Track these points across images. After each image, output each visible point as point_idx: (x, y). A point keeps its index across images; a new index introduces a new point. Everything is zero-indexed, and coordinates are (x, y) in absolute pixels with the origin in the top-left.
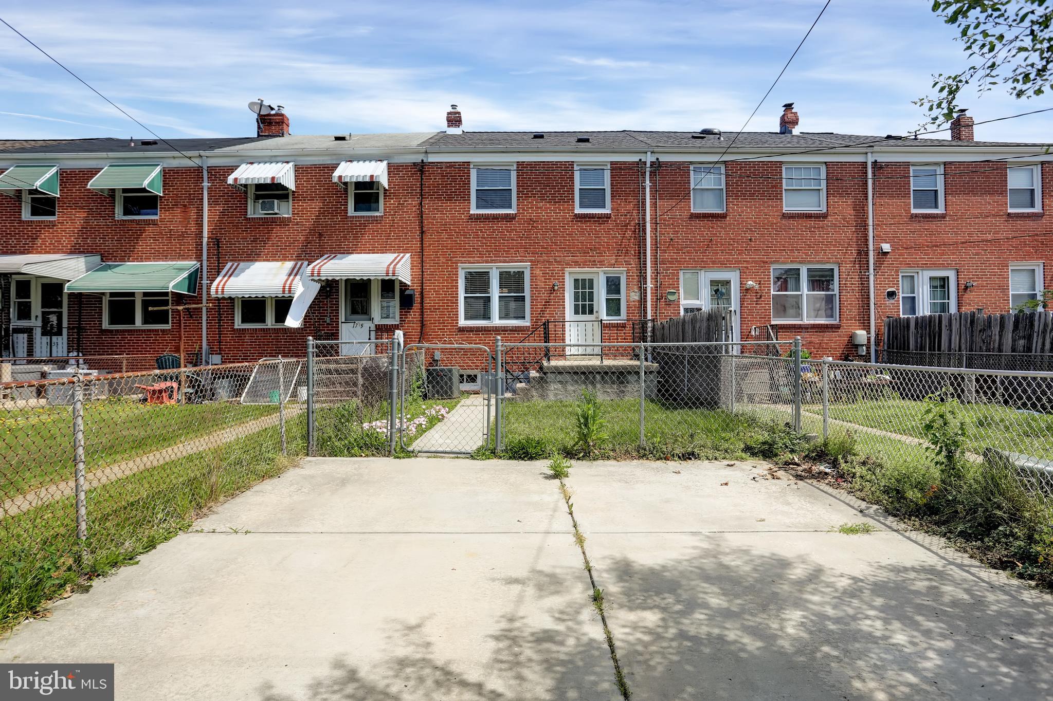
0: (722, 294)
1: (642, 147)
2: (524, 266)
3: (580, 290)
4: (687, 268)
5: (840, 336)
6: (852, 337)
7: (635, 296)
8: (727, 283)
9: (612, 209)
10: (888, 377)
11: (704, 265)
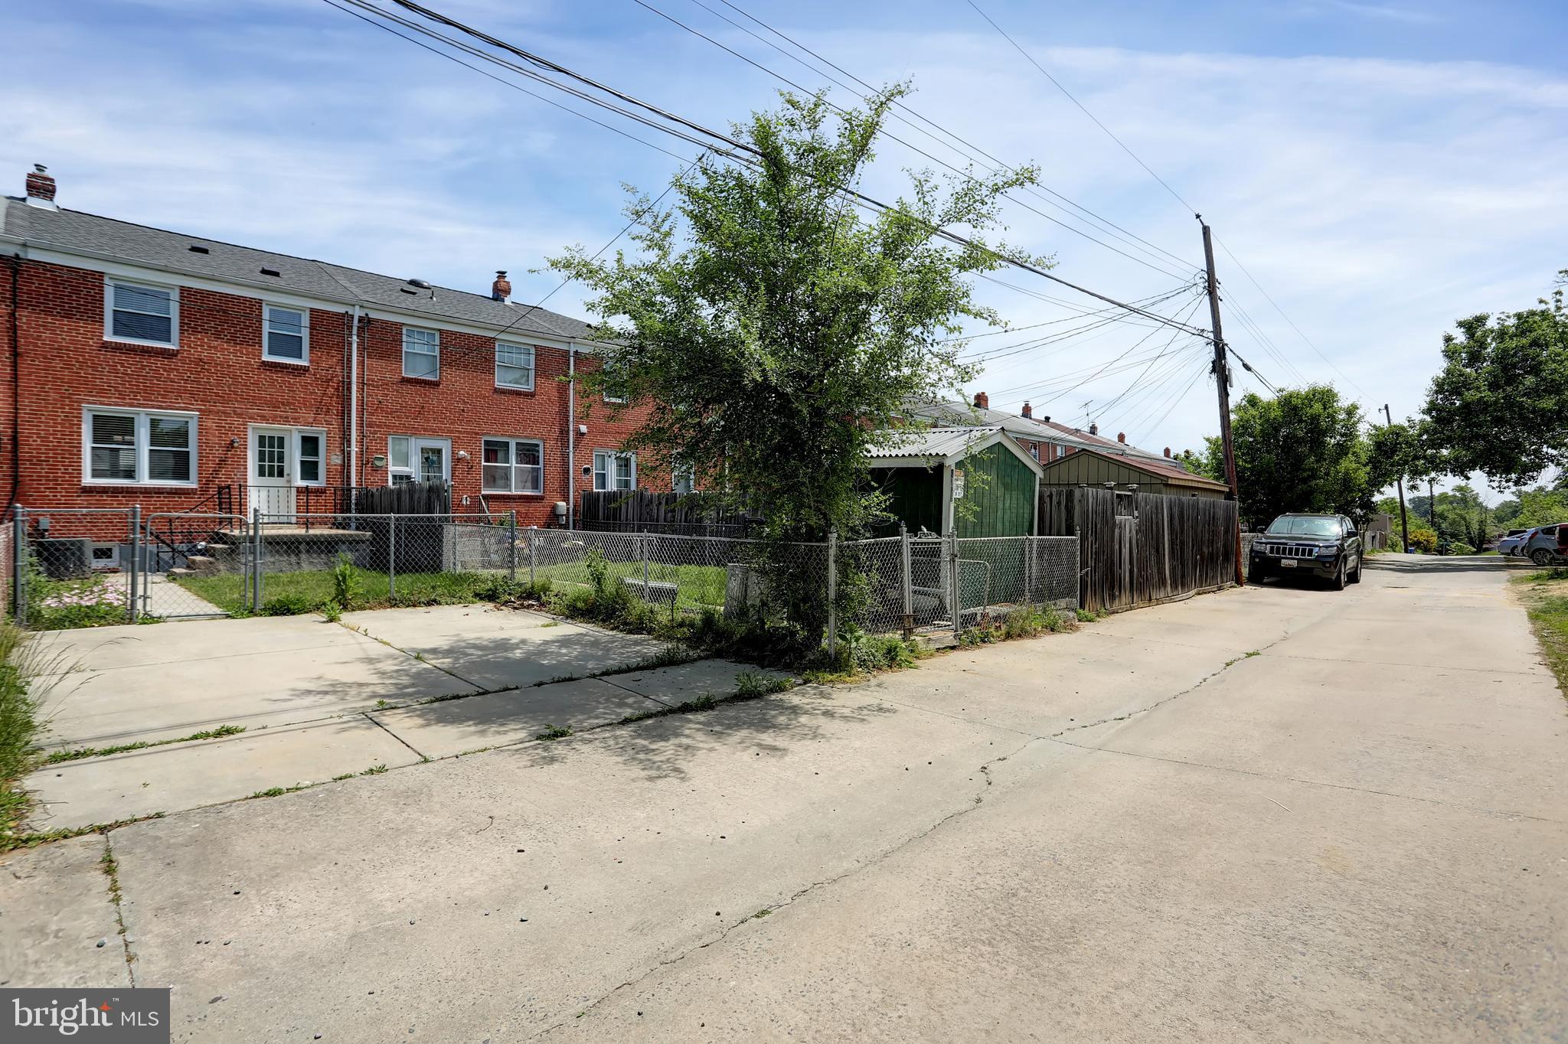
0: (433, 462)
1: (349, 297)
2: (189, 416)
3: (267, 449)
4: (396, 433)
5: (543, 507)
6: (554, 507)
7: (337, 460)
8: (439, 452)
9: (311, 361)
10: (581, 543)
11: (415, 432)
